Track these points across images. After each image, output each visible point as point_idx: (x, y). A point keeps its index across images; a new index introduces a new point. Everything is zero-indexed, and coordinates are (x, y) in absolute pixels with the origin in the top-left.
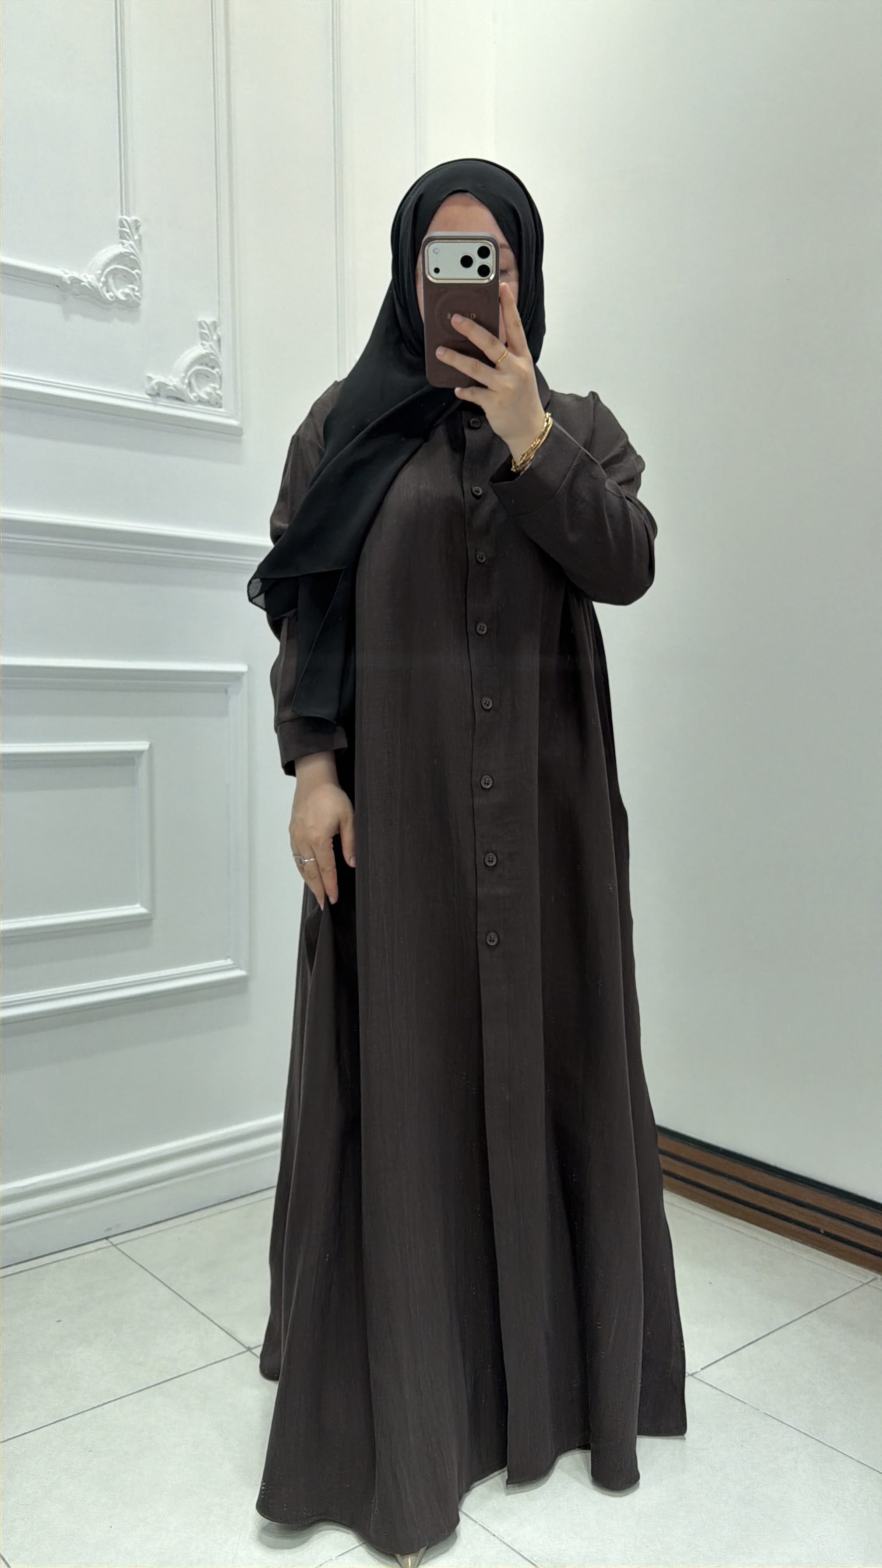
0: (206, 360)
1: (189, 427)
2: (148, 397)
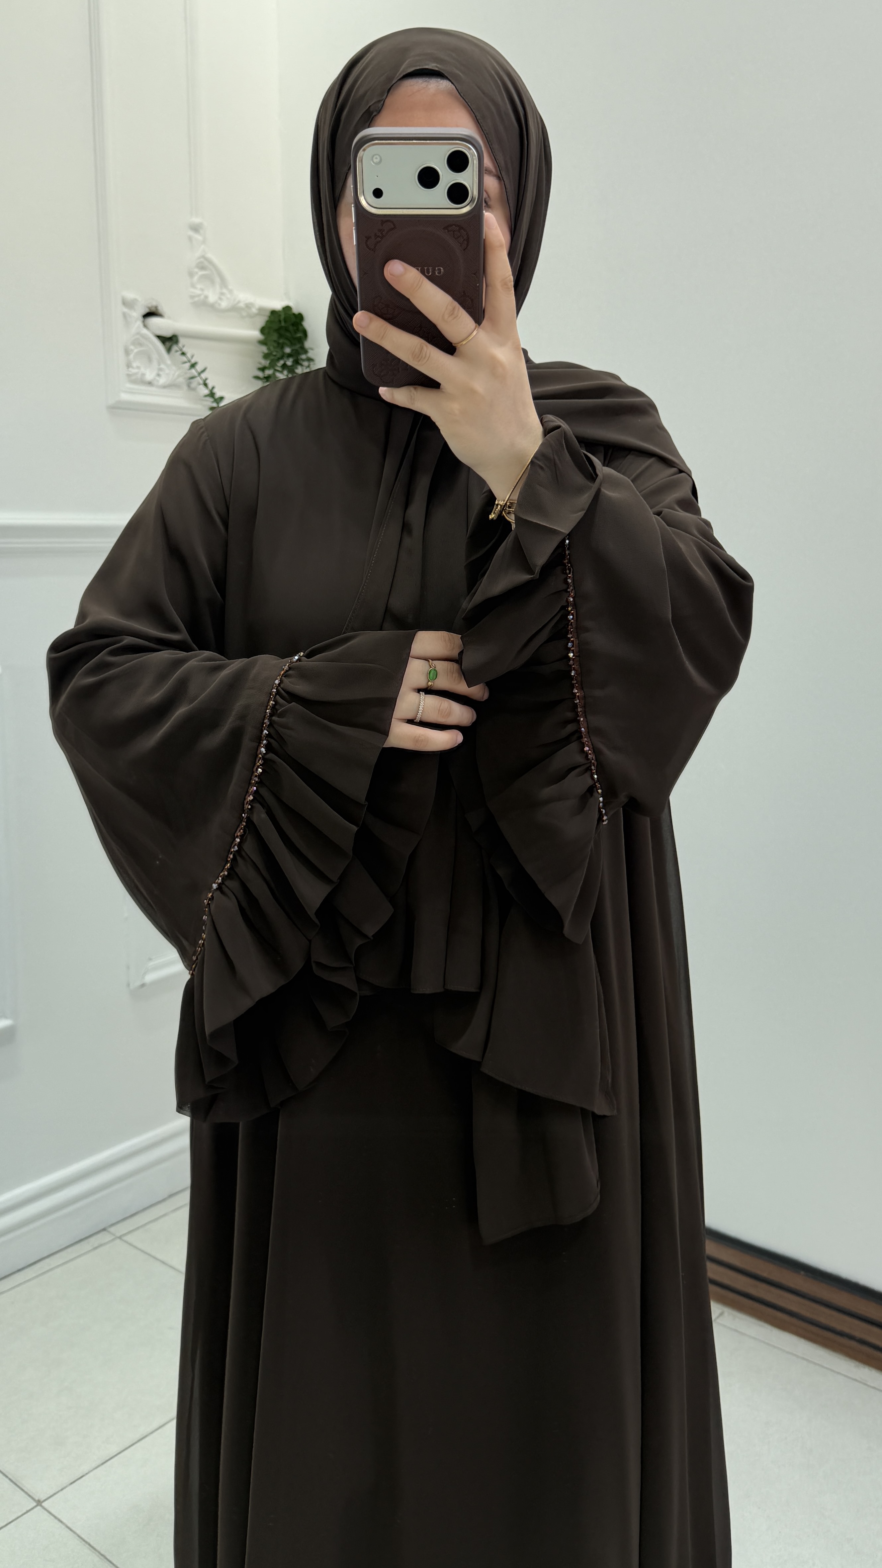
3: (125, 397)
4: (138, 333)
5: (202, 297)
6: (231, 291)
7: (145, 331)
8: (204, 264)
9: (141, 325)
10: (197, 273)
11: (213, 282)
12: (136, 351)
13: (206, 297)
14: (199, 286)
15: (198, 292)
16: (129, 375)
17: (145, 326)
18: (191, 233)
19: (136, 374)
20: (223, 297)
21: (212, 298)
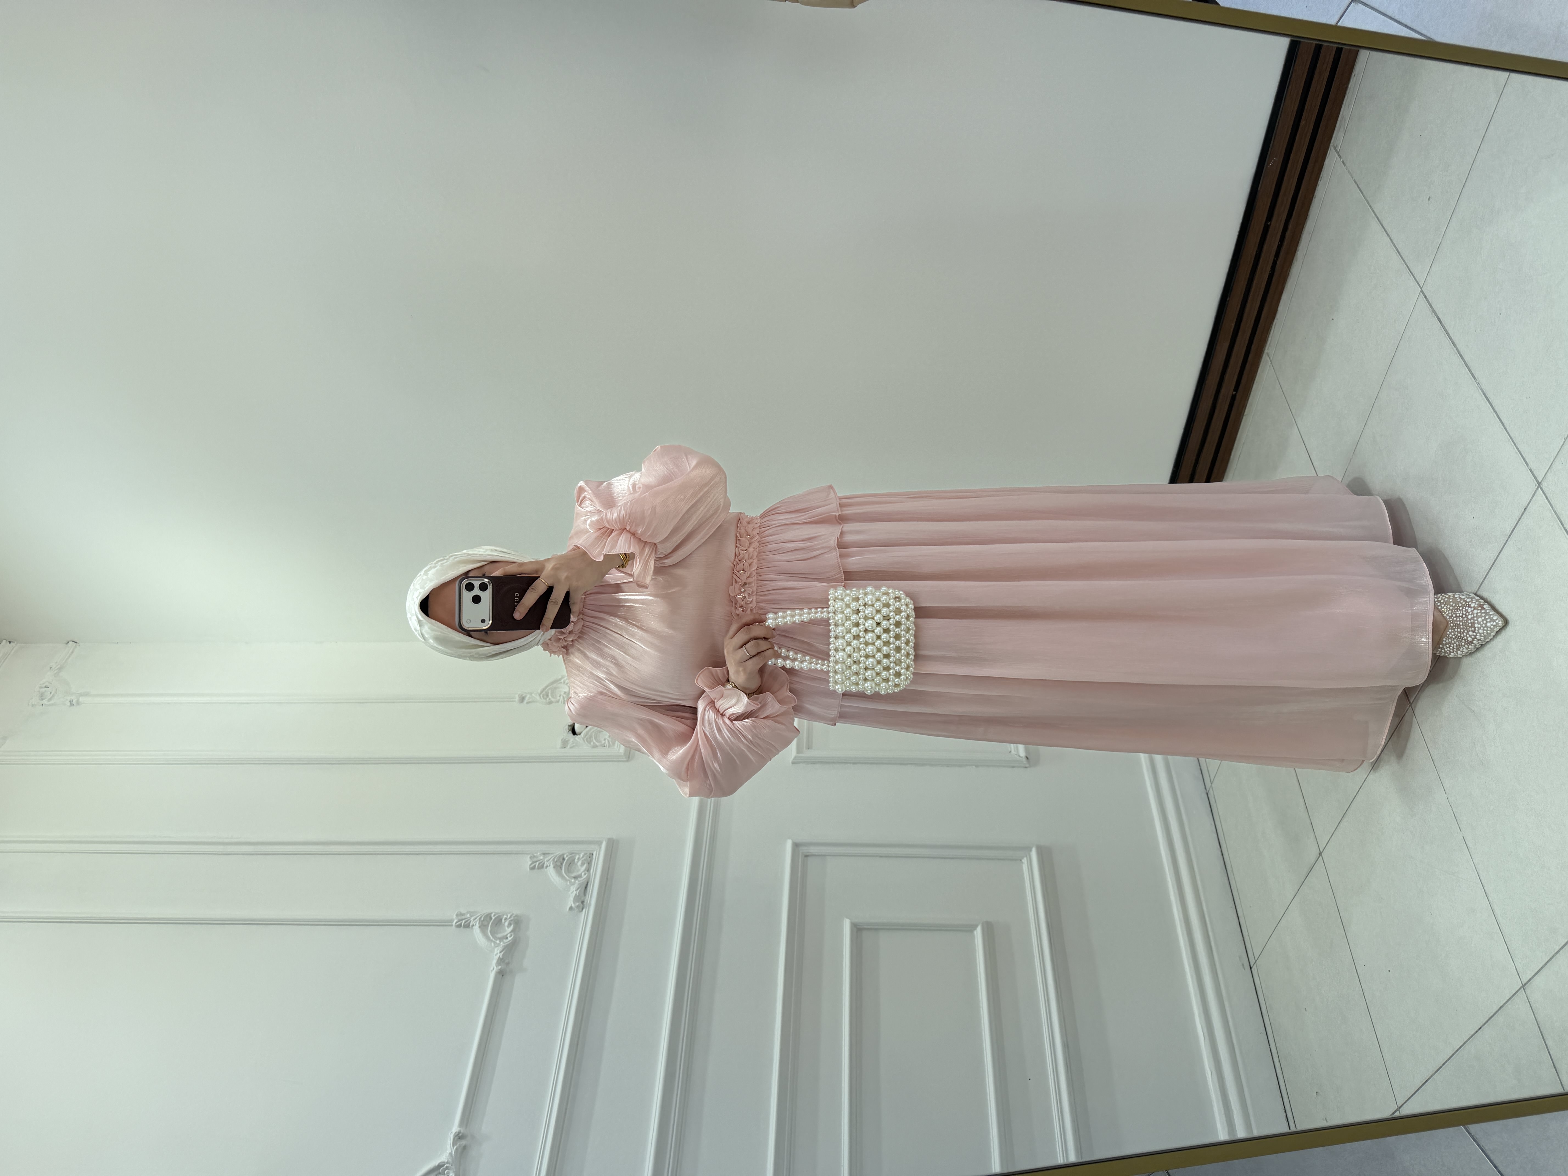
0: (559, 864)
1: (607, 879)
2: (584, 910)
8: (545, 694)
10: (550, 699)
12: (594, 741)
16: (609, 747)
17: (580, 734)
18: (525, 701)
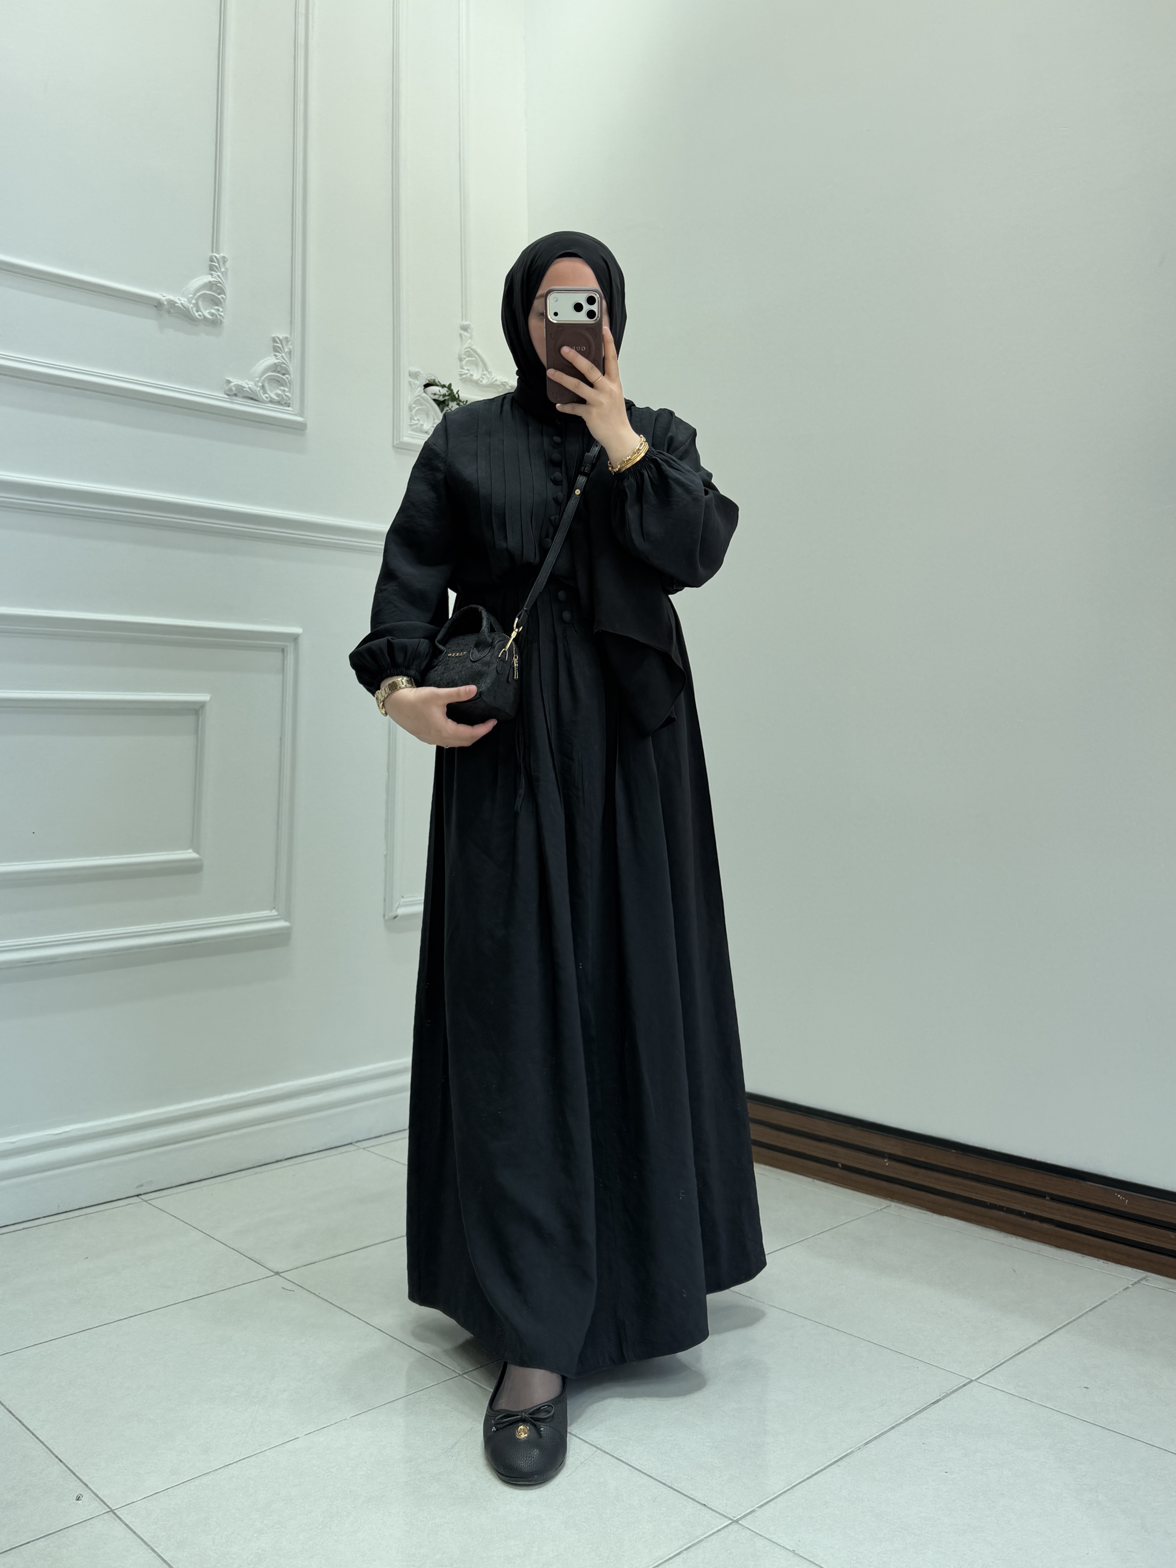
0: (279, 369)
2: (226, 396)
3: (406, 439)
4: (419, 396)
5: (468, 375)
6: (490, 373)
7: (424, 395)
8: (471, 353)
9: (423, 391)
10: (465, 358)
11: (477, 365)
12: (417, 408)
13: (472, 375)
14: (466, 368)
15: (467, 372)
16: (410, 425)
17: (424, 392)
18: (462, 332)
19: (417, 424)
20: (484, 377)
21: (476, 377)
